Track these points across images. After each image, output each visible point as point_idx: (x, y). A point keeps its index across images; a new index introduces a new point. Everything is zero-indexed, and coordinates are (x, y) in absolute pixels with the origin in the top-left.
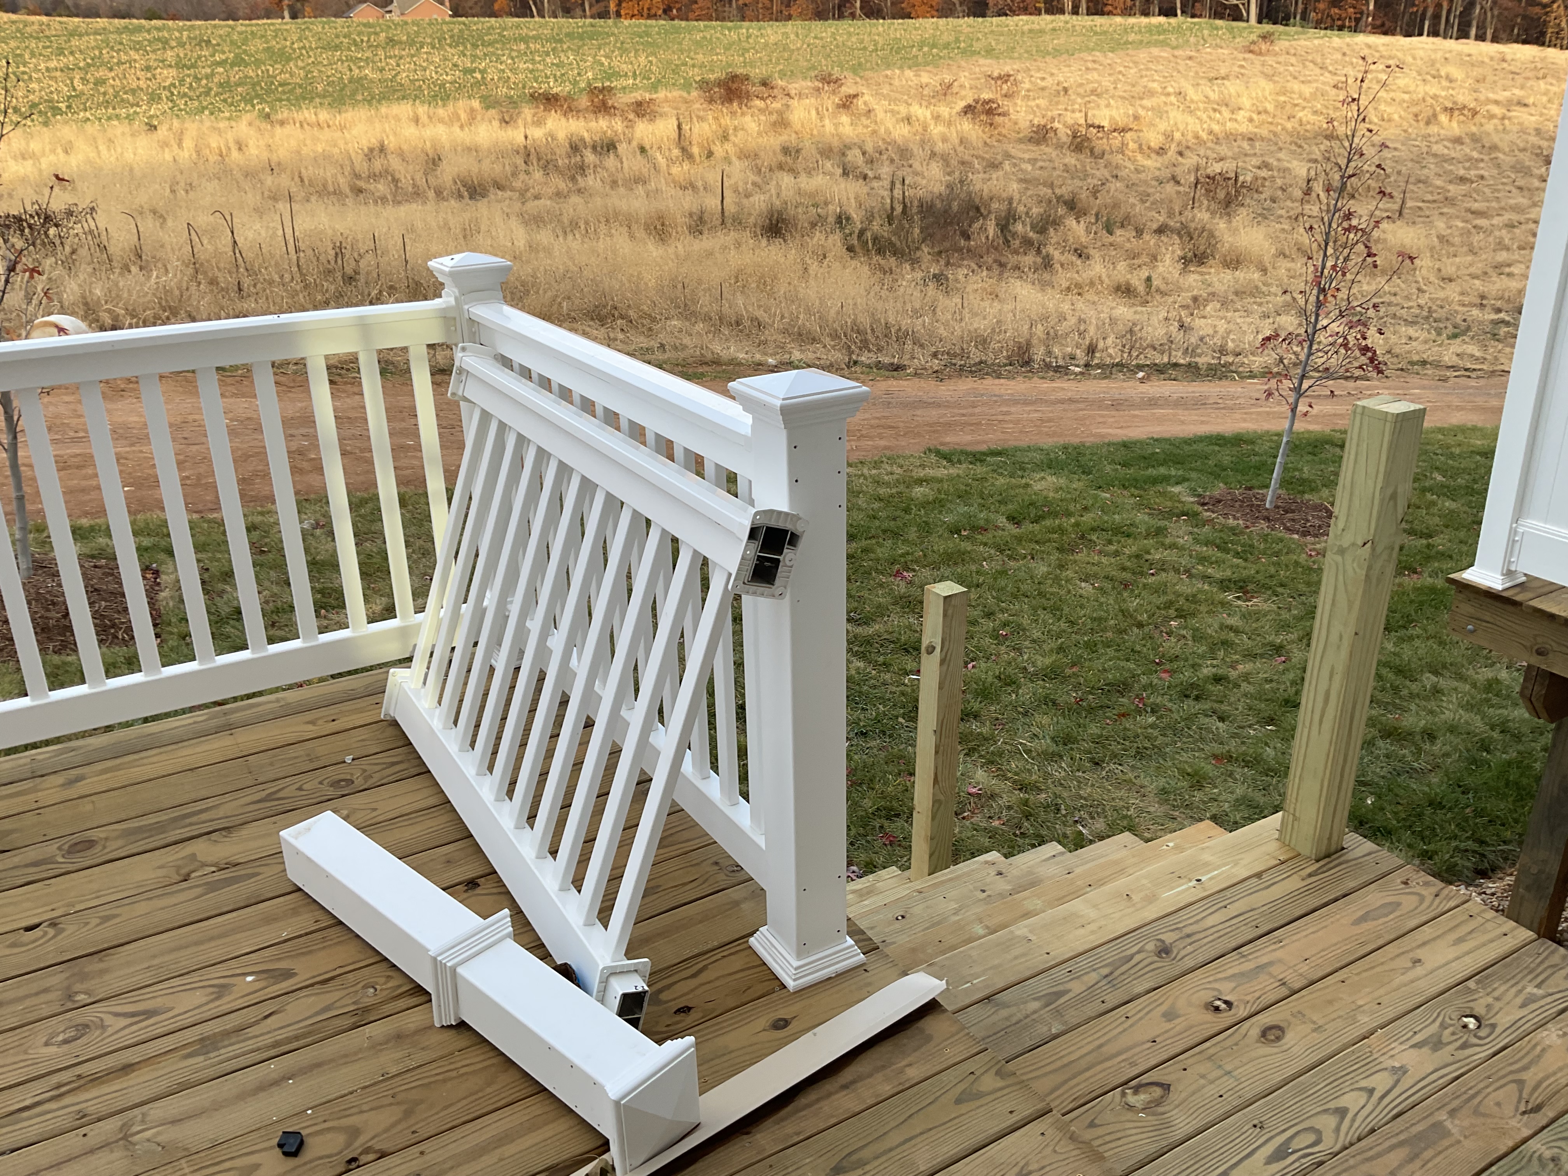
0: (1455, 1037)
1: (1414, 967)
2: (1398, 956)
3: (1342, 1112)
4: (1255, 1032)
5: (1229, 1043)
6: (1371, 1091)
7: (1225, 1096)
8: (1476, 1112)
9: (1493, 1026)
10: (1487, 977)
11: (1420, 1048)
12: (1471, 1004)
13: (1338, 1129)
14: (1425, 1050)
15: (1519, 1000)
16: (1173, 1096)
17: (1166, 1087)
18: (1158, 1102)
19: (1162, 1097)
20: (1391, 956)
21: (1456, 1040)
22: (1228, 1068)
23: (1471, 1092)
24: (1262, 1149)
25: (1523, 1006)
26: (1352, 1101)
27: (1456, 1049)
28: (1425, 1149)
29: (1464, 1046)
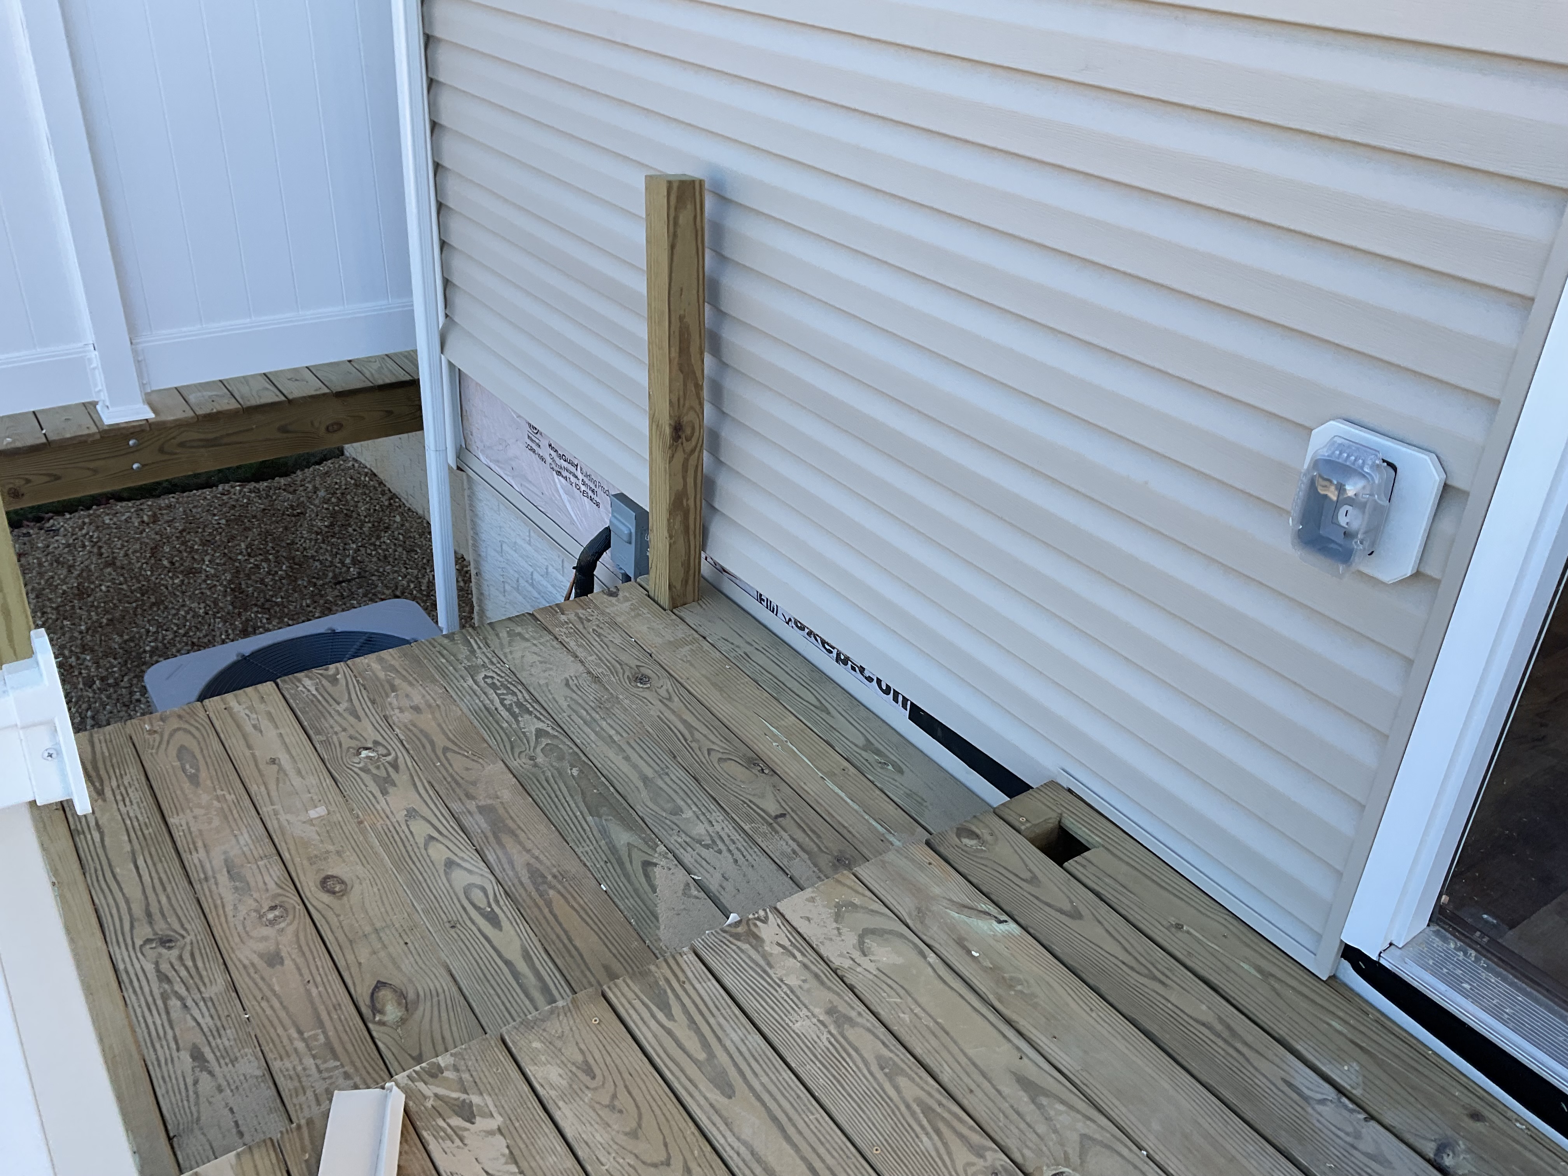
0: (382, 766)
1: (280, 765)
2: (259, 771)
3: (450, 864)
4: (326, 898)
5: (334, 920)
6: (432, 838)
7: (407, 941)
8: (474, 783)
9: (376, 743)
10: (313, 727)
11: (387, 793)
12: (345, 746)
13: (470, 872)
14: (391, 790)
15: (352, 719)
16: (396, 980)
17: (380, 985)
18: (401, 995)
19: (395, 991)
20: (256, 774)
21: (386, 769)
22: (368, 929)
23: (449, 779)
24: (482, 927)
25: (358, 718)
26: (438, 853)
27: (397, 772)
28: (506, 825)
29: (395, 765)
